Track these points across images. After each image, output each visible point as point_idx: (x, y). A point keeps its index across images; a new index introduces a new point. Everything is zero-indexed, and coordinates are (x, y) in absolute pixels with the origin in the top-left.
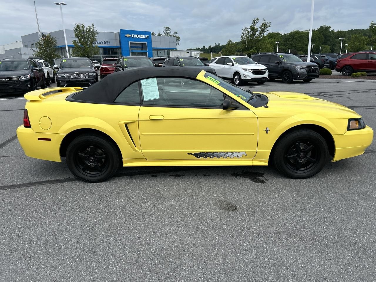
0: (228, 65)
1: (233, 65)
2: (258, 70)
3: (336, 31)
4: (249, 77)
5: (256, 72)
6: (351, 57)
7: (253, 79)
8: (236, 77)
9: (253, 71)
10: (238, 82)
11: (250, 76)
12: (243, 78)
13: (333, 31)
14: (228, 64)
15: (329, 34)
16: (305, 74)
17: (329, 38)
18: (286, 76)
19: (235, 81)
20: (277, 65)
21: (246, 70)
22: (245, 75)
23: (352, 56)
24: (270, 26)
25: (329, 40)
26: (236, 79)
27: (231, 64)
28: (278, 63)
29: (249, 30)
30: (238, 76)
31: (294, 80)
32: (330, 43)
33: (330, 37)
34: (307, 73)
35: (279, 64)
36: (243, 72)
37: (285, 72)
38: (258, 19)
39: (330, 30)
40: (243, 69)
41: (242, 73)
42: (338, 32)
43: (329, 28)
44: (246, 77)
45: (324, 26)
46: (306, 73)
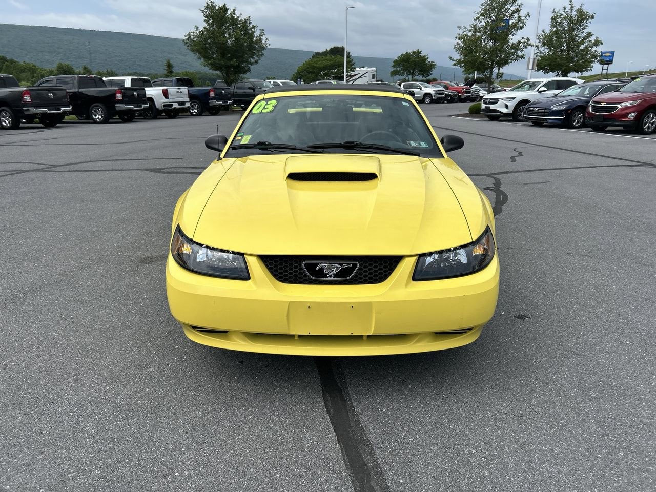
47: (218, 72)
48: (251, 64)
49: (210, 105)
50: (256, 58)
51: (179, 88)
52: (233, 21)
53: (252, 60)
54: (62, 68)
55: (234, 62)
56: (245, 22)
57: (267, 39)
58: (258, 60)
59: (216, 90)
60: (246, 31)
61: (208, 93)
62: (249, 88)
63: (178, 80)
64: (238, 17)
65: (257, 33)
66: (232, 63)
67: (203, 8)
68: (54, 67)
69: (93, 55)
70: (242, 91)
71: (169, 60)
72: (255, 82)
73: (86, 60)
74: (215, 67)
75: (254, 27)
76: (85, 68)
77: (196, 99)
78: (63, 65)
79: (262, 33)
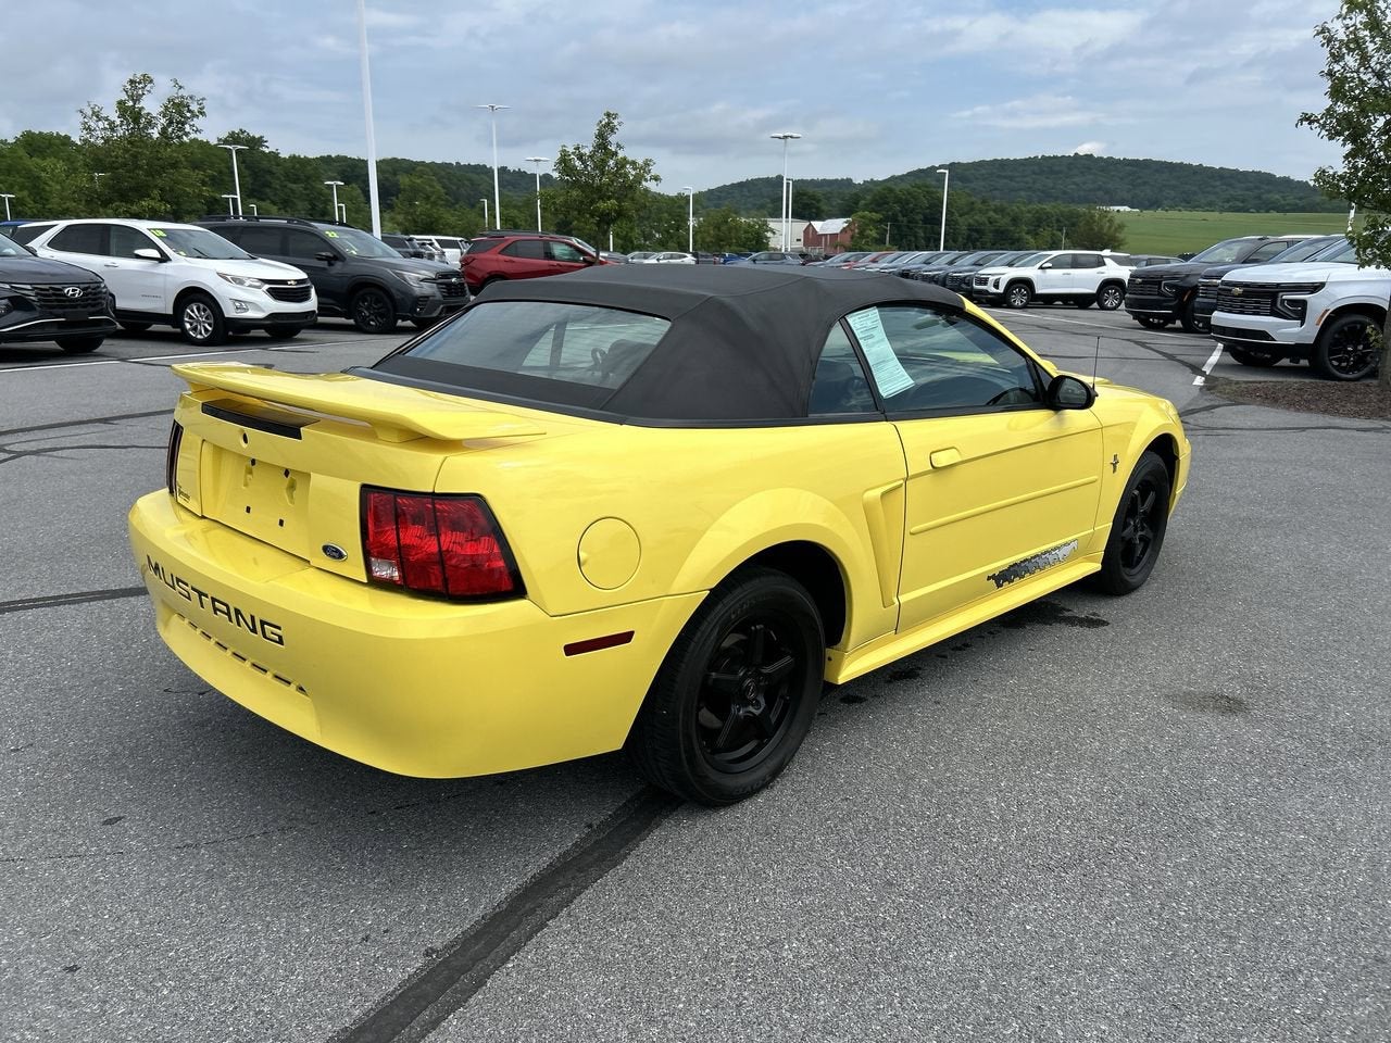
0: (138, 257)
1: (164, 259)
2: (284, 282)
3: (284, 155)
4: (257, 307)
5: (279, 291)
6: (503, 250)
7: (273, 316)
8: (193, 311)
9: (267, 286)
10: (204, 329)
11: (263, 305)
12: (230, 312)
13: (275, 156)
14: (138, 252)
15: (265, 164)
16: (440, 302)
17: (268, 177)
18: (367, 309)
19: (188, 326)
20: (324, 264)
21: (238, 281)
22: (241, 304)
23: (506, 248)
24: (203, 113)
25: (267, 185)
26: (191, 317)
27: (155, 254)
28: (327, 258)
29: (114, 117)
30: (202, 306)
31: (400, 323)
32: (275, 195)
33: (271, 173)
34: (444, 296)
35: (330, 264)
36: (230, 288)
37: (361, 293)
38: (147, 80)
39: (267, 151)
40: (223, 276)
41: (225, 293)
42: (294, 158)
43: (260, 141)
44: (246, 310)
45: (242, 132)
46: (439, 296)
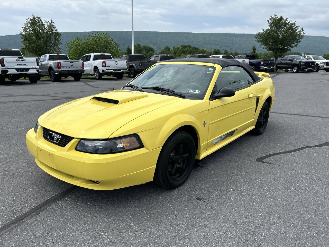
47: (271, 52)
48: (292, 47)
49: (260, 69)
50: (296, 44)
51: (243, 60)
52: (285, 24)
53: (294, 45)
54: (216, 51)
55: (280, 46)
56: (292, 25)
57: (304, 33)
58: (297, 45)
59: (265, 61)
60: (292, 30)
61: (260, 63)
62: (289, 60)
63: (247, 56)
64: (289, 22)
65: (299, 30)
66: (278, 47)
67: (269, 19)
68: (212, 51)
69: (233, 45)
70: (286, 61)
71: (254, 46)
72: (294, 56)
73: (230, 47)
74: (270, 49)
75: (297, 27)
76: (225, 51)
77: (254, 66)
78: (217, 50)
79: (302, 30)
